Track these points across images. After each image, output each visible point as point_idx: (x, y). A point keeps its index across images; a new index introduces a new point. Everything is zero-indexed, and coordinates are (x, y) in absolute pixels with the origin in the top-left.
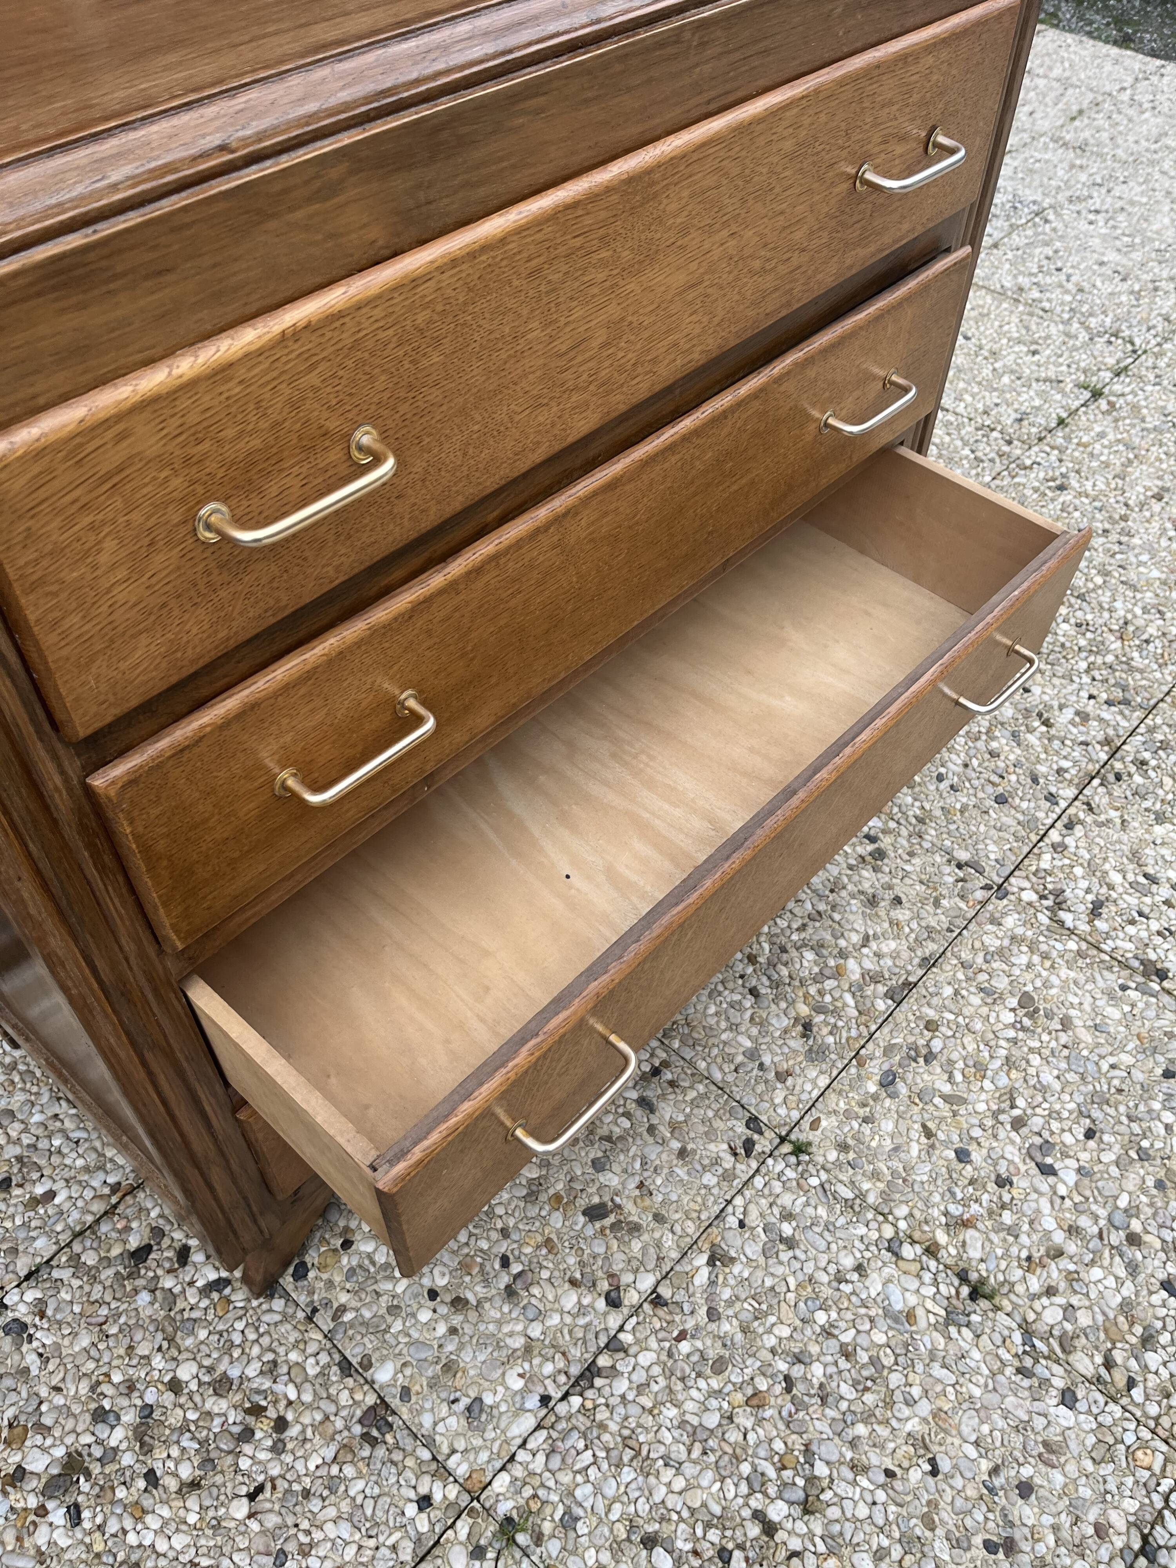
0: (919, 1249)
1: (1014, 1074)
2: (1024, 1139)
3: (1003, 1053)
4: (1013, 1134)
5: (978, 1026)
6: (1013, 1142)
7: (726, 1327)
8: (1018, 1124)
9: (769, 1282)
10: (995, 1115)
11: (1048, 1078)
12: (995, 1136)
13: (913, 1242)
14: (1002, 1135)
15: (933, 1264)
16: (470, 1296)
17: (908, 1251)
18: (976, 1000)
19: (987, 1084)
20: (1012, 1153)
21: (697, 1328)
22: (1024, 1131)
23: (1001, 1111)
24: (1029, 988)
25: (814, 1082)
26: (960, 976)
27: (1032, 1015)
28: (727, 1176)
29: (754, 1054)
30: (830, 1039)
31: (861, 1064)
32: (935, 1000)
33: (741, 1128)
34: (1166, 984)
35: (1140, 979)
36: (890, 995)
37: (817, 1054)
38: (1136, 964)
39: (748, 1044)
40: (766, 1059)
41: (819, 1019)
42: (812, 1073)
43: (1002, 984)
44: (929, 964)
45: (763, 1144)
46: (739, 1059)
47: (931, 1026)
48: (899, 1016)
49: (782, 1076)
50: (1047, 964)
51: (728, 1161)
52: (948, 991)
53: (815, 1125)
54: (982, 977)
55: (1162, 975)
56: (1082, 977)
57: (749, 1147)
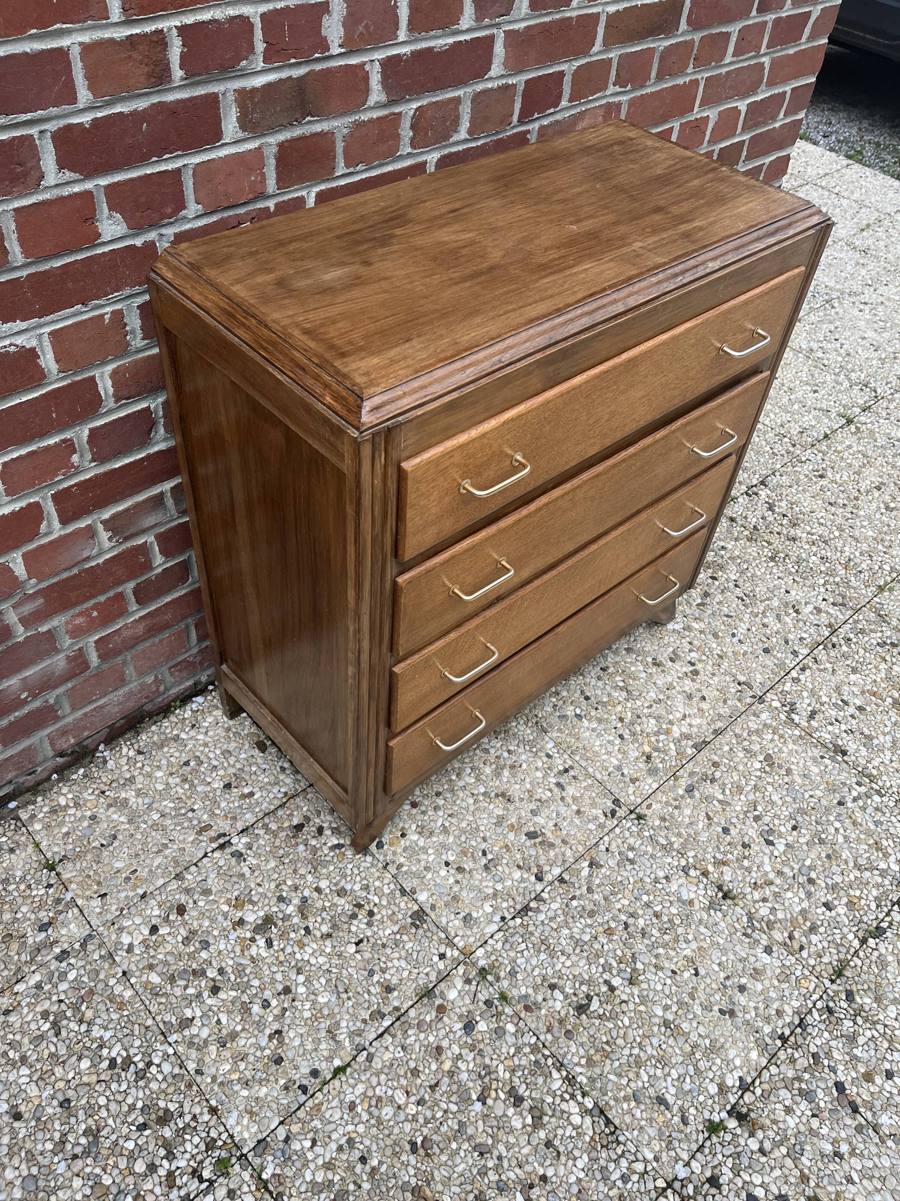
0: (698, 873)
1: (757, 794)
2: (759, 826)
3: (753, 783)
4: (754, 824)
5: (741, 768)
6: (753, 827)
7: (596, 896)
8: (757, 819)
9: (619, 879)
10: (745, 813)
11: (775, 798)
12: (744, 823)
13: (696, 869)
14: (748, 823)
15: (705, 880)
16: (466, 867)
17: (692, 873)
18: (741, 755)
19: (743, 797)
20: (752, 833)
21: (581, 895)
22: (760, 822)
23: (748, 811)
24: (771, 752)
25: (650, 785)
26: (734, 741)
27: (771, 765)
28: (601, 826)
29: (619, 768)
30: (661, 765)
31: (676, 779)
32: (719, 752)
33: (609, 804)
34: (845, 758)
35: (832, 754)
36: (695, 746)
37: (653, 772)
38: (831, 746)
39: (616, 762)
40: (626, 771)
41: (655, 754)
42: (650, 781)
43: (756, 748)
44: (718, 733)
45: (621, 812)
46: (611, 769)
47: (716, 765)
48: (699, 757)
49: (633, 781)
50: (782, 740)
51: (602, 819)
52: (726, 748)
53: (649, 807)
54: (746, 743)
55: (844, 753)
56: (800, 750)
57: (613, 813)
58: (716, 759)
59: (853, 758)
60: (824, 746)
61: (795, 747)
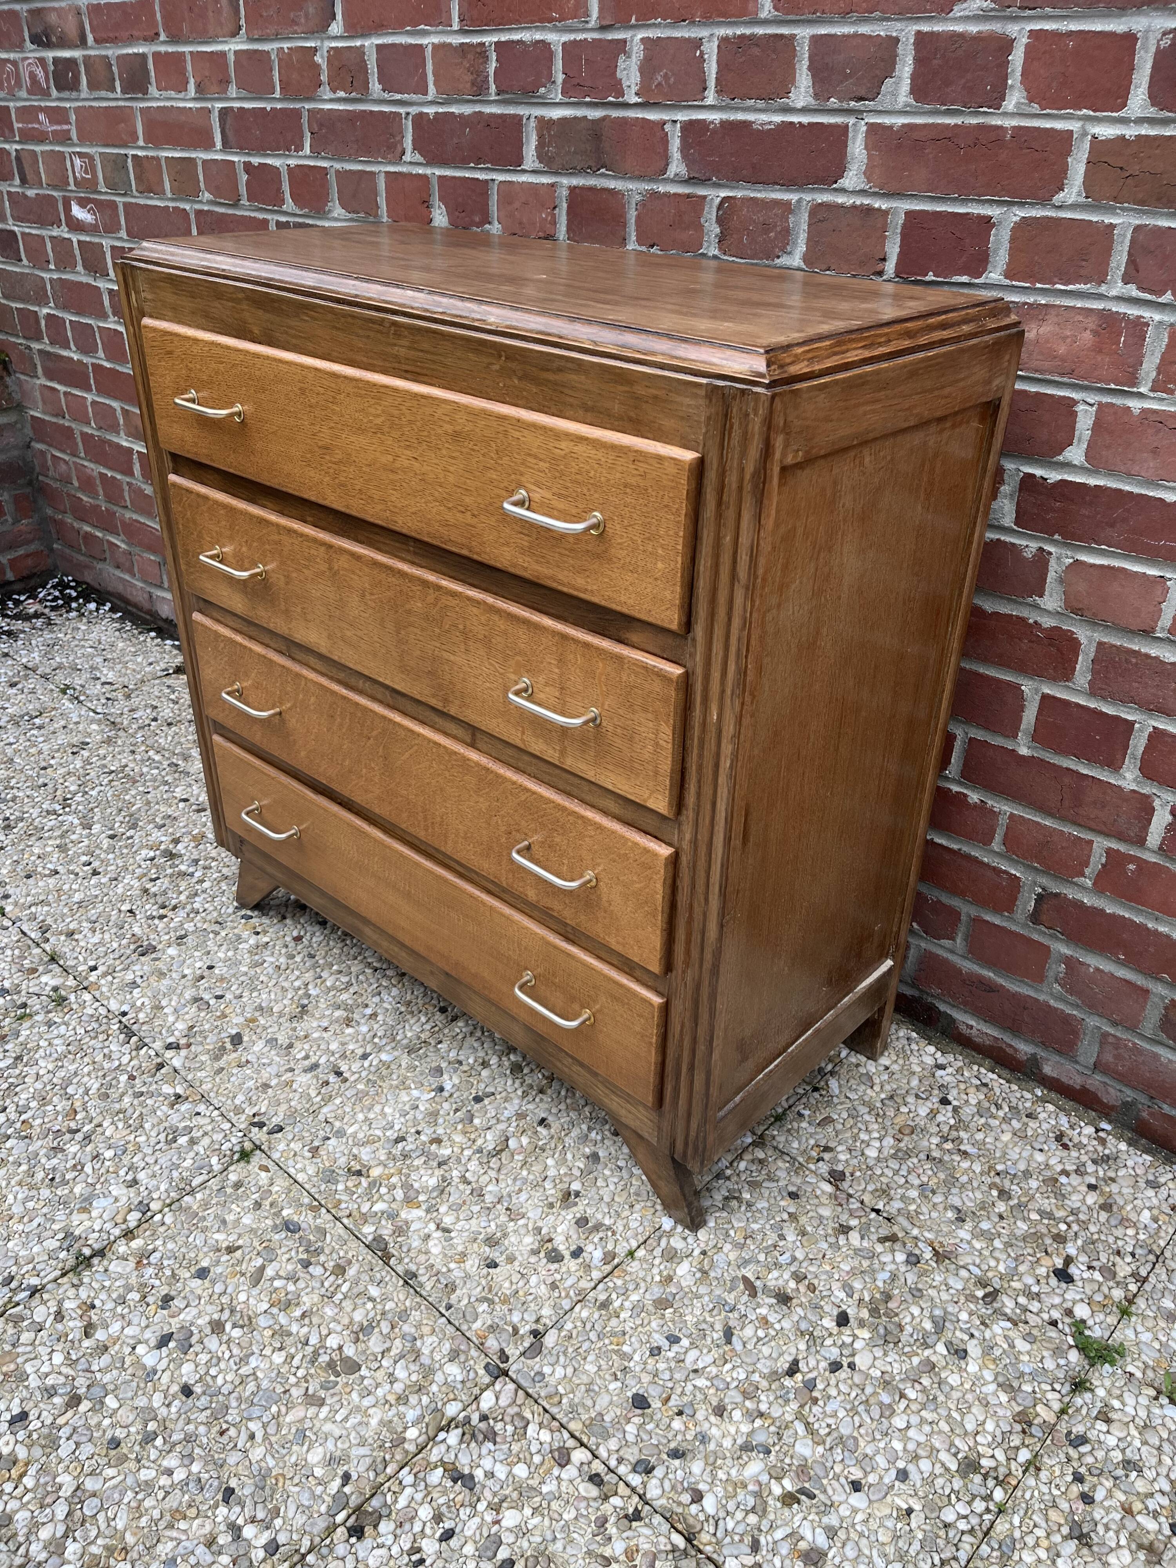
0: (133, 1224)
1: (268, 1333)
2: (199, 1328)
3: (296, 1333)
4: (207, 1319)
5: (330, 1314)
6: (199, 1317)
8: (216, 1326)
10: (231, 1308)
11: (256, 1363)
12: (210, 1303)
13: (141, 1221)
14: (210, 1309)
15: (118, 1232)
17: (134, 1216)
18: (359, 1314)
20: (189, 1314)
22: (207, 1330)
24: (364, 1372)
25: (303, 1170)
26: (389, 1305)
27: (331, 1365)
28: (239, 1111)
29: (340, 1134)
30: (341, 1187)
31: (312, 1208)
32: (365, 1277)
33: (275, 1121)
34: (341, 1530)
35: (354, 1501)
36: (378, 1239)
37: (329, 1176)
38: (375, 1503)
39: (350, 1131)
40: (333, 1142)
41: (364, 1182)
42: (311, 1170)
43: (375, 1344)
44: (409, 1279)
45: (258, 1135)
46: (337, 1124)
47: (340, 1270)
48: (354, 1244)
49: (315, 1151)
50: (391, 1398)
51: (250, 1111)
52: (374, 1291)
53: (266, 1169)
54: (385, 1327)
55: (357, 1532)
56: (369, 1434)
57: (261, 1125)
58: (352, 1272)
59: (341, 1549)
60: (376, 1489)
61: (374, 1422)
